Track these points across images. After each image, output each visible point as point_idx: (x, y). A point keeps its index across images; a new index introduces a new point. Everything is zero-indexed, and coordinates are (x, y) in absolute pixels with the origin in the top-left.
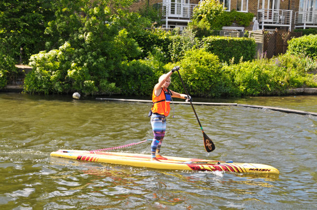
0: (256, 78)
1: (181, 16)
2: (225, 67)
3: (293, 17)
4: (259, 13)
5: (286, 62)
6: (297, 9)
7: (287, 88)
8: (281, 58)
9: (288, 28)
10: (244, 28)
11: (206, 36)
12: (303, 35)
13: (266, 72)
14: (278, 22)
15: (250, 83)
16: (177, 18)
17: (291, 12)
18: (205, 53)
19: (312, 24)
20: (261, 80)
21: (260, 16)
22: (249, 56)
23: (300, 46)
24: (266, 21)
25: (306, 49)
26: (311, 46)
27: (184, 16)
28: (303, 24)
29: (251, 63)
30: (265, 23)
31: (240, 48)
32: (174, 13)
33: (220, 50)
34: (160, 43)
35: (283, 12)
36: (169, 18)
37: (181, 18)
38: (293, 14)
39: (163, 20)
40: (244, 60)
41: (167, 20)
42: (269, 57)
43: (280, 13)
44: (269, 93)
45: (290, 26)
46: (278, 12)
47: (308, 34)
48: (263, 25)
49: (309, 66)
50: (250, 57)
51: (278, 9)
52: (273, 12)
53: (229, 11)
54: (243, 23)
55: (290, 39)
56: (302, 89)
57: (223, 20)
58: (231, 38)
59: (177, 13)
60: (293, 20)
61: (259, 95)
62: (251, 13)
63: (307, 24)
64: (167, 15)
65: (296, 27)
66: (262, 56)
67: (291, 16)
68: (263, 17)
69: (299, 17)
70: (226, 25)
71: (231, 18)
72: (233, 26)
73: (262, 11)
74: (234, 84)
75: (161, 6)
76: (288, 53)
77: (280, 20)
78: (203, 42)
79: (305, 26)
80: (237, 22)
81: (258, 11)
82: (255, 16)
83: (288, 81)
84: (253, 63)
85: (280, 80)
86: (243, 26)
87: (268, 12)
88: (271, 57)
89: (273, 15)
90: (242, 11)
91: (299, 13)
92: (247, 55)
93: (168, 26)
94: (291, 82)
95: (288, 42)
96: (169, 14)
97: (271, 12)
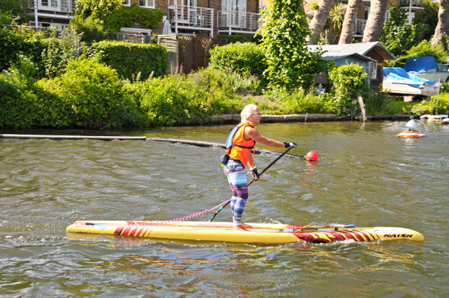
0: (169, 100)
1: (59, 9)
2: (127, 85)
3: (215, 18)
4: (170, 10)
5: (209, 78)
6: (219, 8)
7: (211, 114)
8: (201, 73)
9: (209, 32)
10: (150, 30)
11: (98, 41)
12: (229, 43)
13: (183, 92)
14: (196, 23)
15: (162, 107)
16: (52, 12)
17: (212, 10)
18: (97, 64)
19: (239, 29)
20: (177, 104)
21: (171, 15)
22: (160, 70)
23: (225, 57)
24: (180, 22)
25: (233, 61)
26: (239, 58)
27: (62, 9)
28: (228, 28)
29: (163, 80)
30: (179, 24)
31: (147, 58)
32: (47, 5)
33: (118, 61)
35: (201, 10)
36: (40, 11)
37: (57, 13)
38: (215, 15)
39: (31, 14)
40: (154, 76)
41: (37, 14)
42: (186, 72)
43: (199, 12)
44: (187, 122)
45: (212, 29)
46: (196, 10)
47: (234, 42)
48: (177, 27)
49: (238, 84)
50: (162, 72)
51: (195, 7)
52: (189, 10)
53: (129, 5)
54: (149, 24)
55: (213, 48)
56: (230, 115)
57: (121, 18)
58: (134, 45)
59: (52, 5)
60: (215, 21)
61: (175, 125)
62: (159, 9)
63: (233, 29)
64: (36, 7)
65: (219, 31)
66: (177, 71)
67: (212, 17)
68: (176, 16)
69: (223, 18)
70: (126, 26)
71: (133, 16)
72: (136, 28)
73: (174, 7)
74: (140, 110)
76: (211, 66)
77: (199, 22)
78: (93, 48)
79: (230, 31)
80: (141, 22)
81: (169, 7)
82: (166, 14)
83: (212, 105)
84: (165, 79)
85: (202, 103)
86: (150, 27)
87: (182, 9)
88: (189, 72)
89: (189, 14)
90: (147, 6)
91: (223, 13)
92: (157, 68)
93: (39, 24)
94: (216, 106)
95: (211, 51)
96: (39, 5)
97: (186, 10)
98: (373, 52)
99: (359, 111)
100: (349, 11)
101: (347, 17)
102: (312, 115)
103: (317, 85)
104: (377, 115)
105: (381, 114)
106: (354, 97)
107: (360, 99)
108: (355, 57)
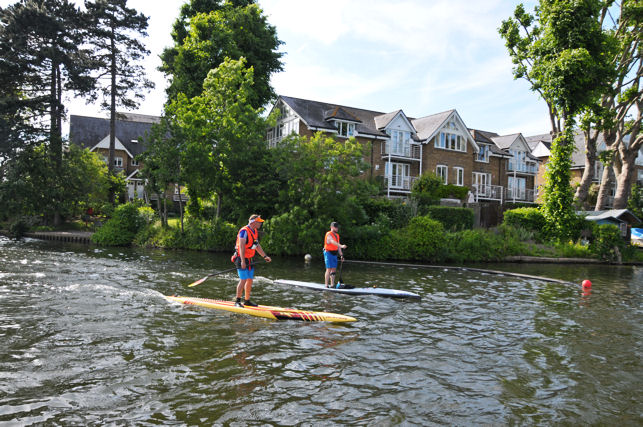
1: (402, 187)
3: (503, 192)
5: (504, 231)
6: (506, 186)
7: (506, 255)
8: (496, 229)
9: (499, 202)
11: (428, 205)
12: (515, 208)
13: (486, 240)
15: (472, 249)
16: (398, 190)
17: (502, 187)
18: (430, 220)
19: (521, 200)
21: (474, 190)
23: (515, 217)
24: (480, 195)
25: (520, 220)
26: (524, 218)
28: (512, 199)
29: (472, 231)
31: (460, 216)
32: (395, 185)
34: (385, 210)
36: (391, 189)
37: (401, 190)
38: (504, 190)
39: (385, 191)
40: (465, 228)
41: (389, 191)
42: (488, 226)
43: (492, 189)
44: (490, 261)
45: (501, 200)
48: (477, 198)
49: (524, 236)
50: (470, 226)
51: (490, 185)
52: (486, 187)
53: (447, 184)
54: (458, 196)
57: (442, 192)
59: (398, 185)
60: (504, 195)
62: (467, 186)
65: (506, 201)
69: (509, 193)
70: (444, 197)
71: (449, 191)
73: (476, 185)
75: (383, 178)
76: (504, 224)
77: (492, 195)
79: (515, 201)
80: (454, 194)
81: (473, 186)
82: (470, 190)
83: (507, 249)
84: (474, 231)
86: (460, 198)
87: (481, 187)
88: (490, 227)
89: (485, 190)
90: (458, 185)
91: (509, 189)
92: (467, 224)
94: (511, 250)
96: (390, 185)
97: (483, 187)
98: (623, 216)
99: (616, 258)
100: (601, 189)
101: (600, 192)
102: (580, 260)
103: (583, 238)
104: (629, 261)
105: (632, 261)
106: (612, 247)
107: (617, 249)
108: (611, 219)
